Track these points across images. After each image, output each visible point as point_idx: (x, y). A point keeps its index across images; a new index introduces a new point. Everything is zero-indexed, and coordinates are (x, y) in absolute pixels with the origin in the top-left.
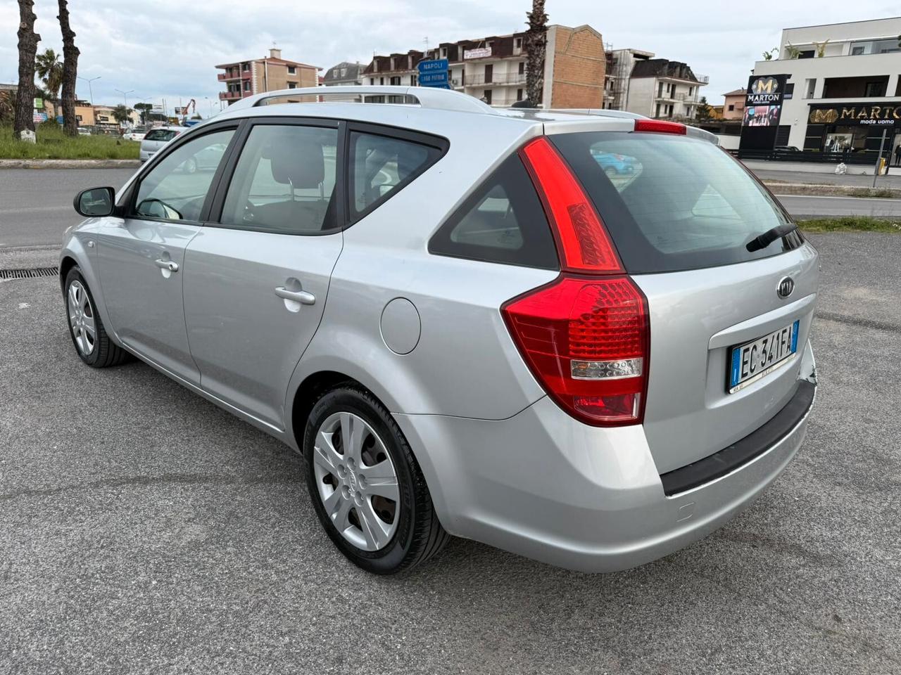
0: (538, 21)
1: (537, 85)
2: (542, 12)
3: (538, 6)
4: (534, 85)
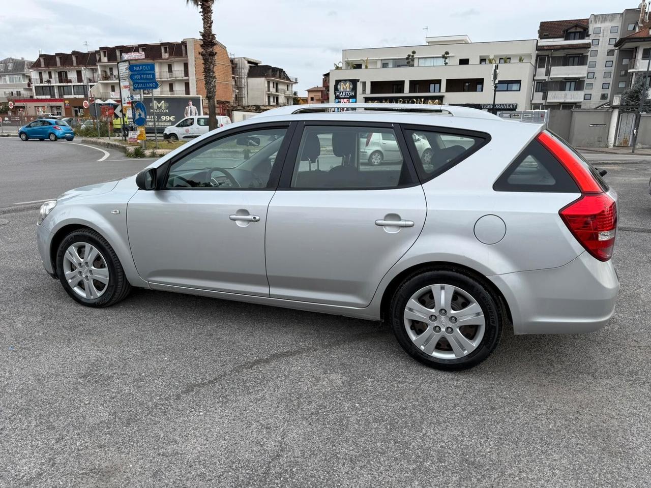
0: (209, 38)
1: (213, 83)
2: (211, 33)
3: (208, 28)
4: (211, 83)
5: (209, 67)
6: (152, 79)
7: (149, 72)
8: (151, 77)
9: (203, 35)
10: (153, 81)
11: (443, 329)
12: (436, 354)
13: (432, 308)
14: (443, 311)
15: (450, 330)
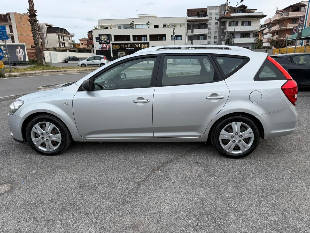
0: (33, 12)
1: (37, 36)
2: (33, 9)
3: (32, 7)
4: (36, 36)
5: (34, 28)
6: (4, 34)
7: (2, 30)
8: (4, 33)
9: (29, 11)
10: (5, 35)
11: (237, 141)
12: (234, 152)
13: (232, 133)
14: (237, 134)
15: (240, 141)
